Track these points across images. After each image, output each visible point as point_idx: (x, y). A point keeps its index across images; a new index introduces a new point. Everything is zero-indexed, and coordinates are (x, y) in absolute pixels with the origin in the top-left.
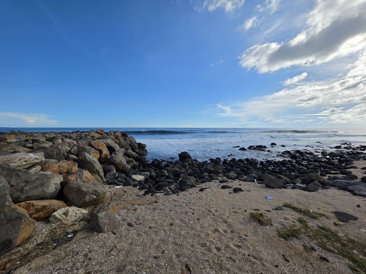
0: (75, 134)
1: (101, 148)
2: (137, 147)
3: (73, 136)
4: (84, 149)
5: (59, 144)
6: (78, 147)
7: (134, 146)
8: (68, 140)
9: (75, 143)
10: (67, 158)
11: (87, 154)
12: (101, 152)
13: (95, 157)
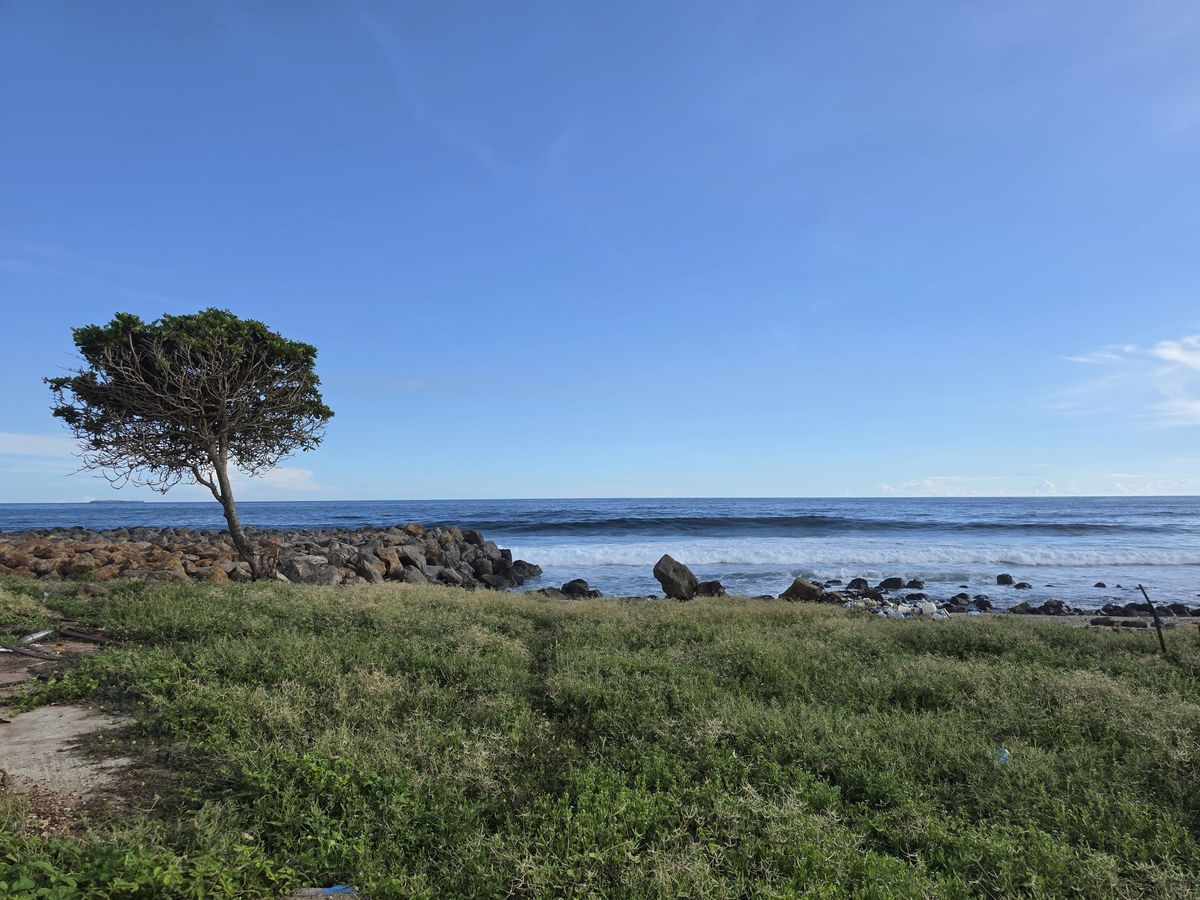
0: (360, 536)
1: (389, 558)
2: (491, 569)
3: (355, 539)
4: (365, 557)
5: (337, 550)
6: (359, 554)
7: (482, 566)
8: (346, 546)
9: (356, 550)
10: (346, 566)
11: (366, 562)
12: (388, 564)
13: (379, 570)
